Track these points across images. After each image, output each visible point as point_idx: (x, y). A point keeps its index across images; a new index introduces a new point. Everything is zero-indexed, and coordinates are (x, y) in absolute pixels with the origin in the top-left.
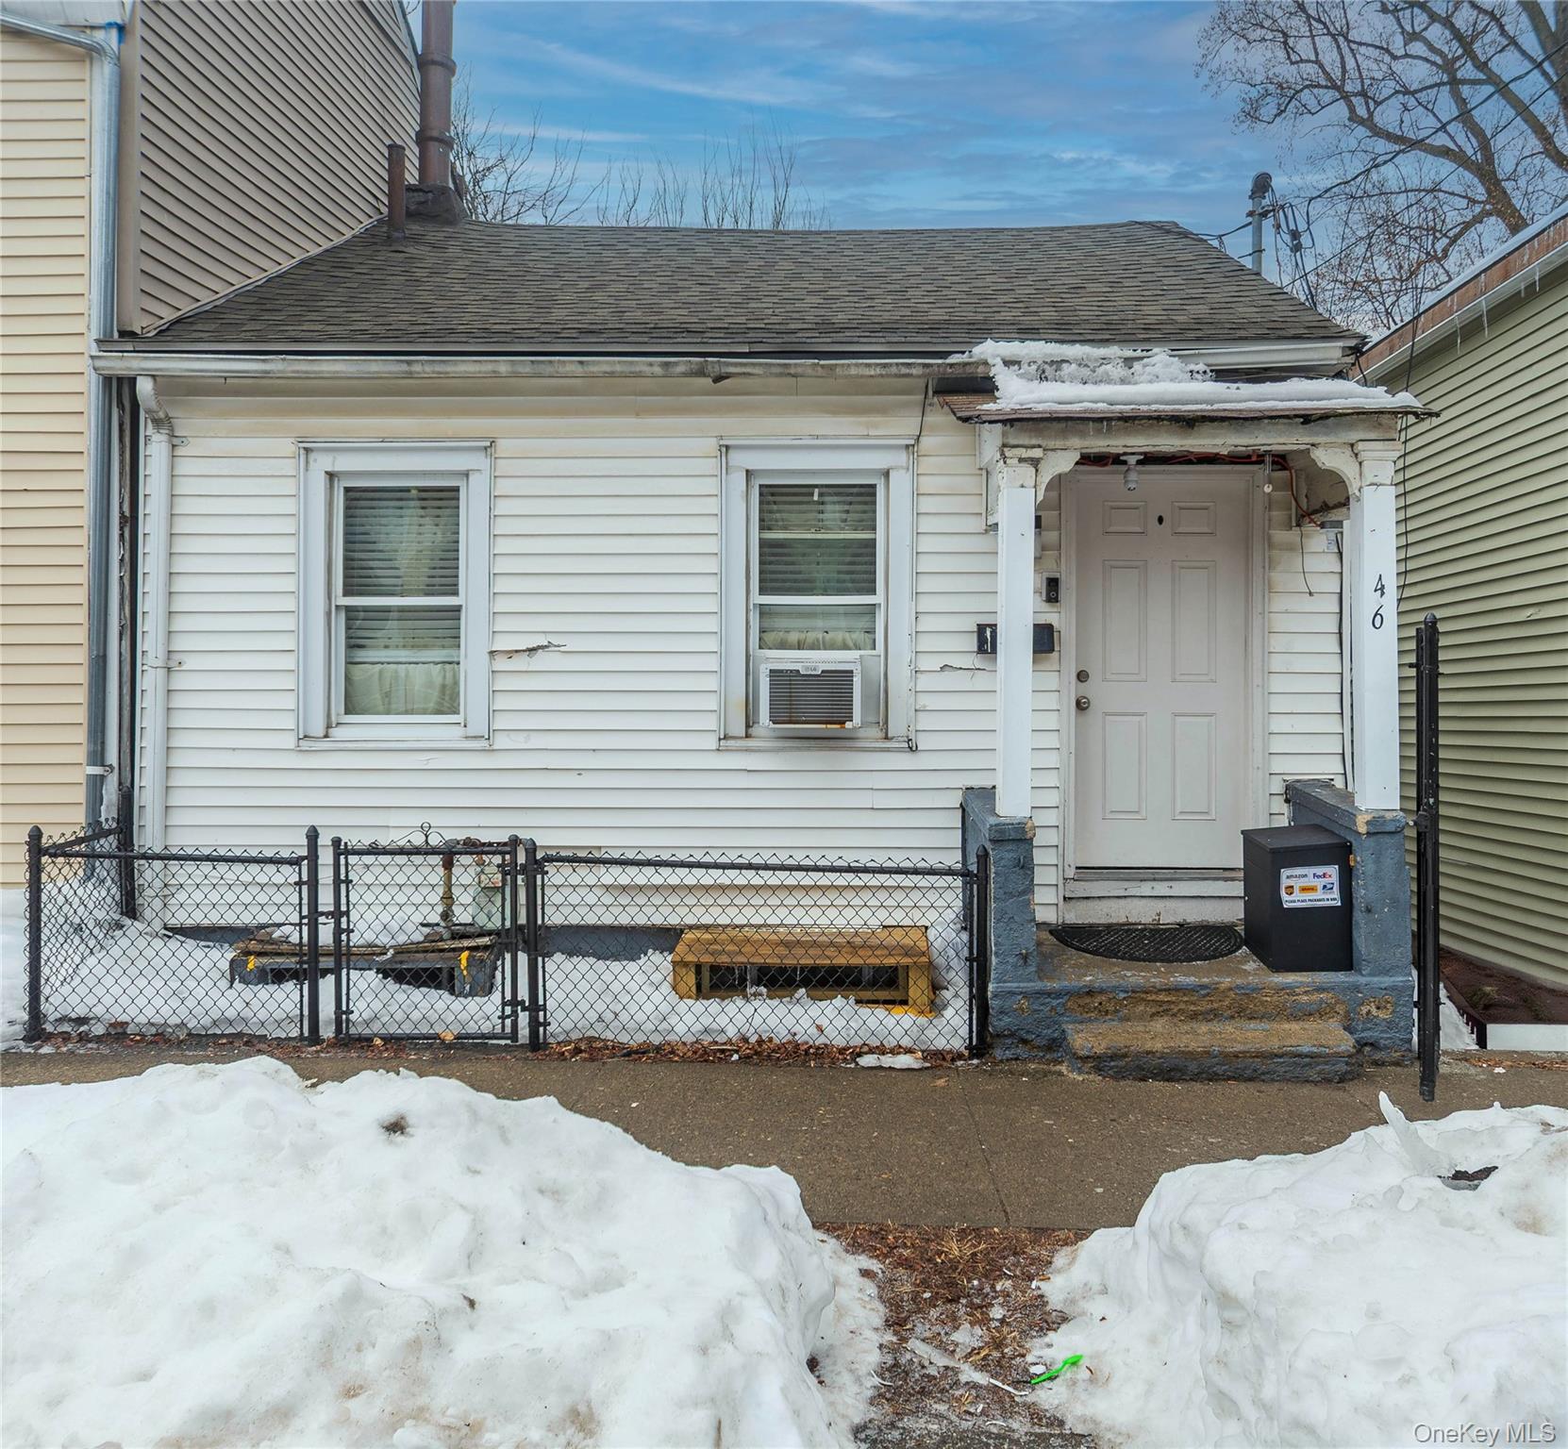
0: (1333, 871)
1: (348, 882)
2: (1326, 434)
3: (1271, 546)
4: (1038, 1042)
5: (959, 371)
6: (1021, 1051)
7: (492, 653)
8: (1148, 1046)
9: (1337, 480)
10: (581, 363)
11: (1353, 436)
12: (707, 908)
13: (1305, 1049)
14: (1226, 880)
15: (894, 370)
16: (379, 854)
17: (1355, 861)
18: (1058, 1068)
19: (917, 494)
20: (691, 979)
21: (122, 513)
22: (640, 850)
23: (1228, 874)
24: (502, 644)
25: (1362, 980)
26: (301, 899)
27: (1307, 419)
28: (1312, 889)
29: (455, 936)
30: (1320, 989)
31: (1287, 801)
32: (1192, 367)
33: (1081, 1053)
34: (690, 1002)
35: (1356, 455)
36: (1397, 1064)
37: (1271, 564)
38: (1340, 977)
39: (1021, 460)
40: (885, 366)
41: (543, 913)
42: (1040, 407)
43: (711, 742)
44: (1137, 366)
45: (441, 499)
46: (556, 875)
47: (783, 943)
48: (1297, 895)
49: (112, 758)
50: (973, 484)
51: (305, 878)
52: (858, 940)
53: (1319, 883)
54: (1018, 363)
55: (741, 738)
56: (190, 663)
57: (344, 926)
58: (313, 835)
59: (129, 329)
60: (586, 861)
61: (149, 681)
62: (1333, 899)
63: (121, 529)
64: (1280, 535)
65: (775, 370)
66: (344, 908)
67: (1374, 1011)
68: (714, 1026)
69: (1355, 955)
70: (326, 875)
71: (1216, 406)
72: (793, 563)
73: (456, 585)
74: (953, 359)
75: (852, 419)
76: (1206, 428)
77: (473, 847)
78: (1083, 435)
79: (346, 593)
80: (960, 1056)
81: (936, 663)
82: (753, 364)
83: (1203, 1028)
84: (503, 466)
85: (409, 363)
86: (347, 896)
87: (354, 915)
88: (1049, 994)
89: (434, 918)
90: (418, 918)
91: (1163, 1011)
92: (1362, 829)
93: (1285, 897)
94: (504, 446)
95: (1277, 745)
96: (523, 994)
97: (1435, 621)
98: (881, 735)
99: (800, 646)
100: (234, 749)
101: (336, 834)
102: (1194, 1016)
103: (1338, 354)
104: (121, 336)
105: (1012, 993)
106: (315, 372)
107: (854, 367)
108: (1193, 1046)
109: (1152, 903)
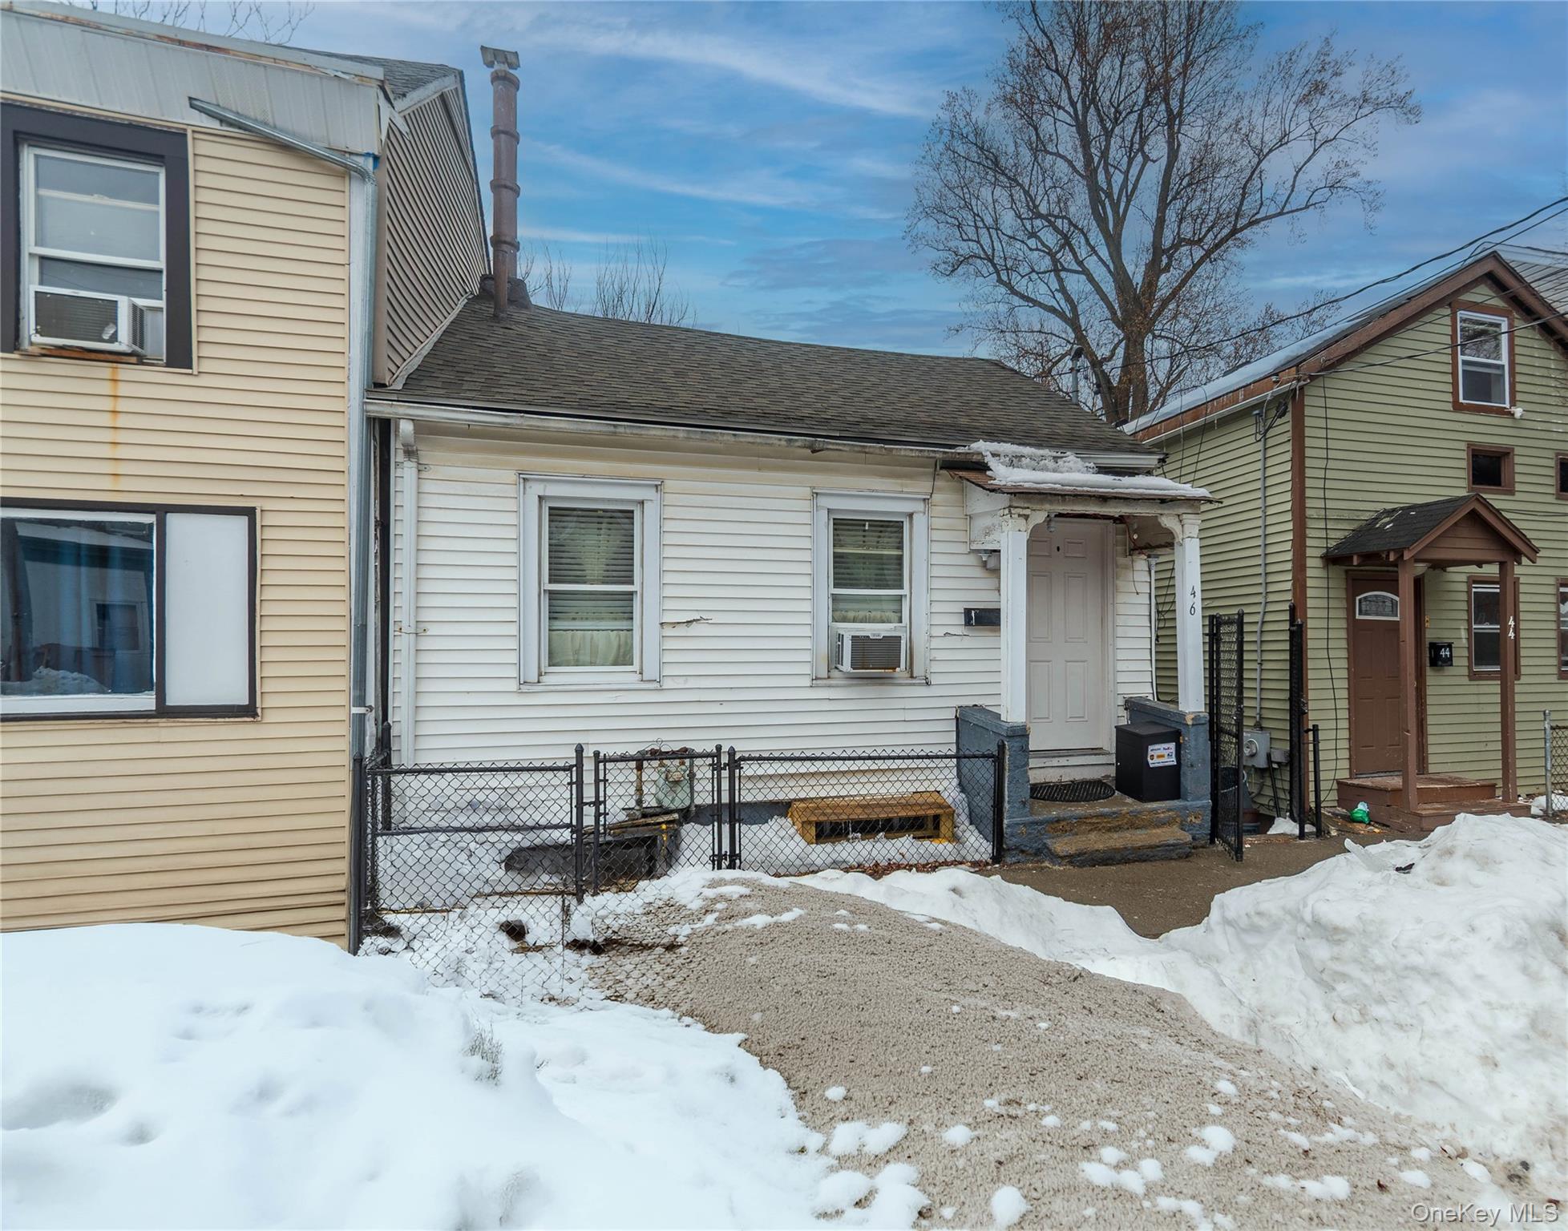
0: (1172, 745)
1: (605, 780)
2: (1169, 509)
3: (1117, 567)
4: (1030, 851)
5: (962, 458)
6: (1020, 857)
7: (662, 624)
8: (1096, 847)
9: (1170, 533)
10: (735, 435)
11: (1181, 511)
12: (843, 785)
13: (1171, 842)
14: (1096, 754)
15: (926, 454)
16: (629, 761)
17: (1184, 740)
18: (1043, 865)
19: (930, 528)
20: (813, 831)
21: (375, 518)
22: (802, 750)
23: (1095, 752)
24: (669, 618)
25: (1188, 804)
26: (572, 794)
27: (1163, 501)
28: (1163, 756)
29: (644, 816)
30: (1169, 810)
31: (1126, 709)
32: (1087, 464)
33: (1061, 854)
34: (813, 846)
35: (1181, 521)
36: (1203, 847)
37: (1116, 576)
38: (1176, 803)
39: (1019, 515)
40: (921, 451)
41: (740, 795)
42: (1026, 485)
43: (807, 682)
44: (1060, 462)
45: (621, 520)
46: (748, 769)
47: (859, 806)
48: (1156, 760)
49: (371, 700)
50: (960, 524)
51: (574, 780)
52: (903, 801)
53: (1166, 753)
54: (999, 455)
55: (825, 679)
56: (433, 630)
57: (602, 811)
58: (579, 750)
59: (382, 382)
60: (768, 759)
61: (399, 643)
62: (1172, 761)
63: (376, 530)
64: (1121, 560)
65: (856, 449)
66: (602, 799)
67: (1194, 820)
68: (839, 859)
69: (1182, 790)
70: (589, 778)
71: (1115, 490)
72: (848, 568)
73: (632, 576)
74: (960, 450)
75: (893, 481)
76: (1112, 503)
77: (656, 755)
78: (1051, 503)
79: (550, 582)
80: (987, 864)
81: (941, 631)
82: (845, 445)
83: (1116, 836)
84: (669, 499)
85: (615, 426)
86: (605, 791)
87: (609, 803)
88: (1037, 823)
89: (632, 804)
90: (621, 804)
91: (1095, 828)
92: (1190, 723)
93: (1150, 761)
94: (669, 484)
95: (1121, 678)
96: (726, 848)
97: (1241, 615)
98: (908, 675)
99: (854, 620)
100: (468, 692)
101: (596, 748)
102: (1109, 830)
103: (1156, 462)
104: (376, 387)
105: (1018, 824)
106: (544, 427)
107: (904, 451)
108: (1118, 845)
109: (1058, 770)
